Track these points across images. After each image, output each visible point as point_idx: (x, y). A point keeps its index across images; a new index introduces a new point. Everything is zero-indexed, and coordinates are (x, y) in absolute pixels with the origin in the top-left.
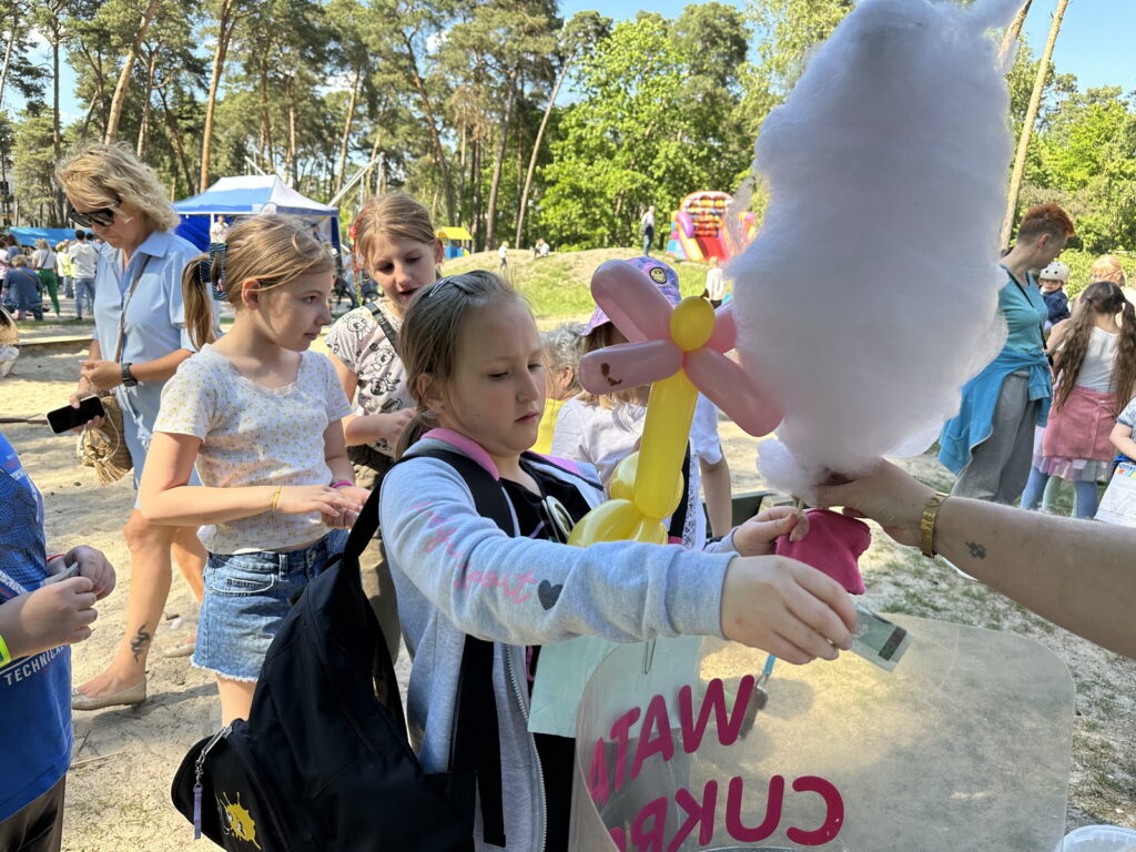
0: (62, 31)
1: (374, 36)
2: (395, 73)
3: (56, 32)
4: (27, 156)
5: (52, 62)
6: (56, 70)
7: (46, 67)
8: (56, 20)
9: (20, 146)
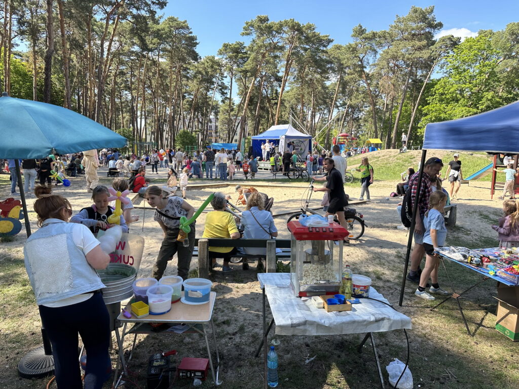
0: (234, 72)
1: (346, 60)
2: (354, 74)
3: (232, 73)
4: (222, 117)
5: (230, 84)
6: (231, 87)
7: (228, 86)
8: (232, 69)
9: (221, 113)
